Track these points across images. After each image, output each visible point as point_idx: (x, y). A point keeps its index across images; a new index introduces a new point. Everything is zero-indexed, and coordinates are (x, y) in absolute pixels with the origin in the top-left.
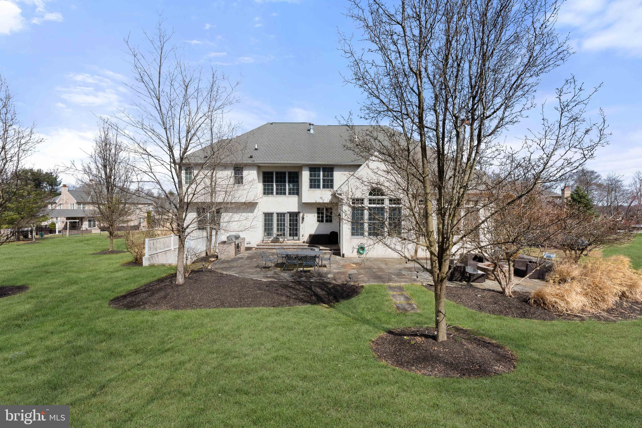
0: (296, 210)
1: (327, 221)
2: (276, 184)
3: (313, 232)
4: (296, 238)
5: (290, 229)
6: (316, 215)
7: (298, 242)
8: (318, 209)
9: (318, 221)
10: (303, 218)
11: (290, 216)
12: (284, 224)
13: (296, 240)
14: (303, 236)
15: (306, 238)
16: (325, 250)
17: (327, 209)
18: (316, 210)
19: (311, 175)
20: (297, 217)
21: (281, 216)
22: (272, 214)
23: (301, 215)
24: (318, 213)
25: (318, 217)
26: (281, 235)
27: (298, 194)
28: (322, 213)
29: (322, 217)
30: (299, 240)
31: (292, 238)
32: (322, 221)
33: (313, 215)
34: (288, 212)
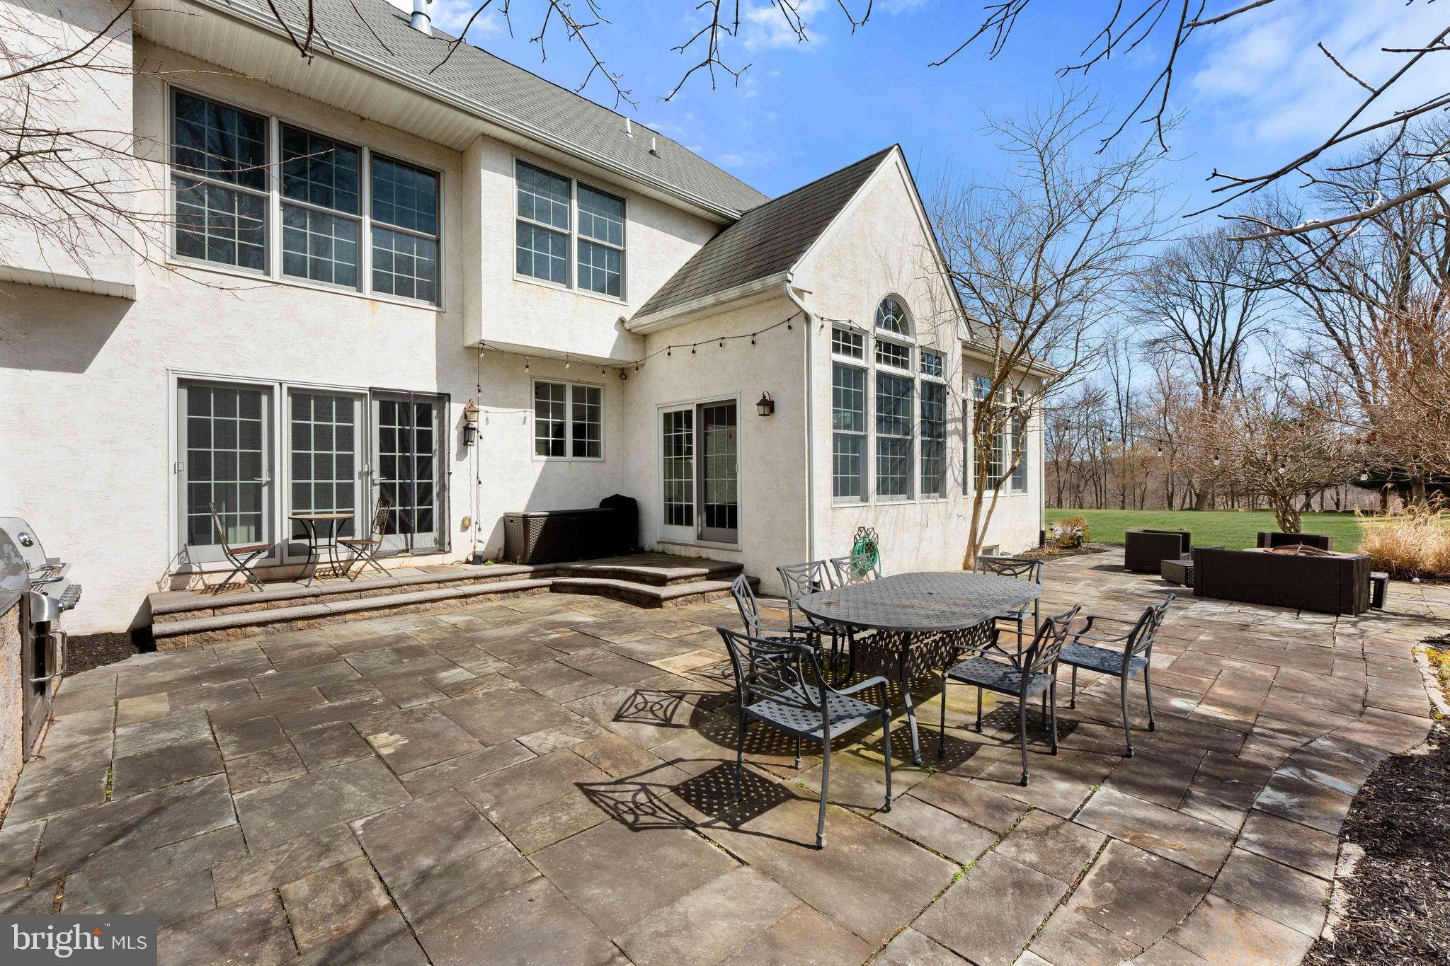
0: (424, 382)
1: (579, 450)
2: (284, 205)
3: (519, 507)
4: (424, 540)
5: (387, 490)
6: (531, 415)
7: (437, 560)
8: (541, 389)
9: (543, 448)
10: (467, 433)
11: (386, 416)
12: (346, 466)
13: (425, 553)
14: (465, 527)
15: (486, 536)
16: (687, 578)
17: (578, 393)
18: (529, 395)
19: (524, 206)
20: (425, 419)
21: (323, 414)
22: (253, 395)
23: (456, 411)
24: (541, 410)
25: (542, 428)
26: (324, 528)
27: (432, 294)
28: (559, 411)
29: (559, 431)
30: (442, 546)
31: (396, 541)
32: (558, 450)
33: (519, 414)
34: (375, 393)
